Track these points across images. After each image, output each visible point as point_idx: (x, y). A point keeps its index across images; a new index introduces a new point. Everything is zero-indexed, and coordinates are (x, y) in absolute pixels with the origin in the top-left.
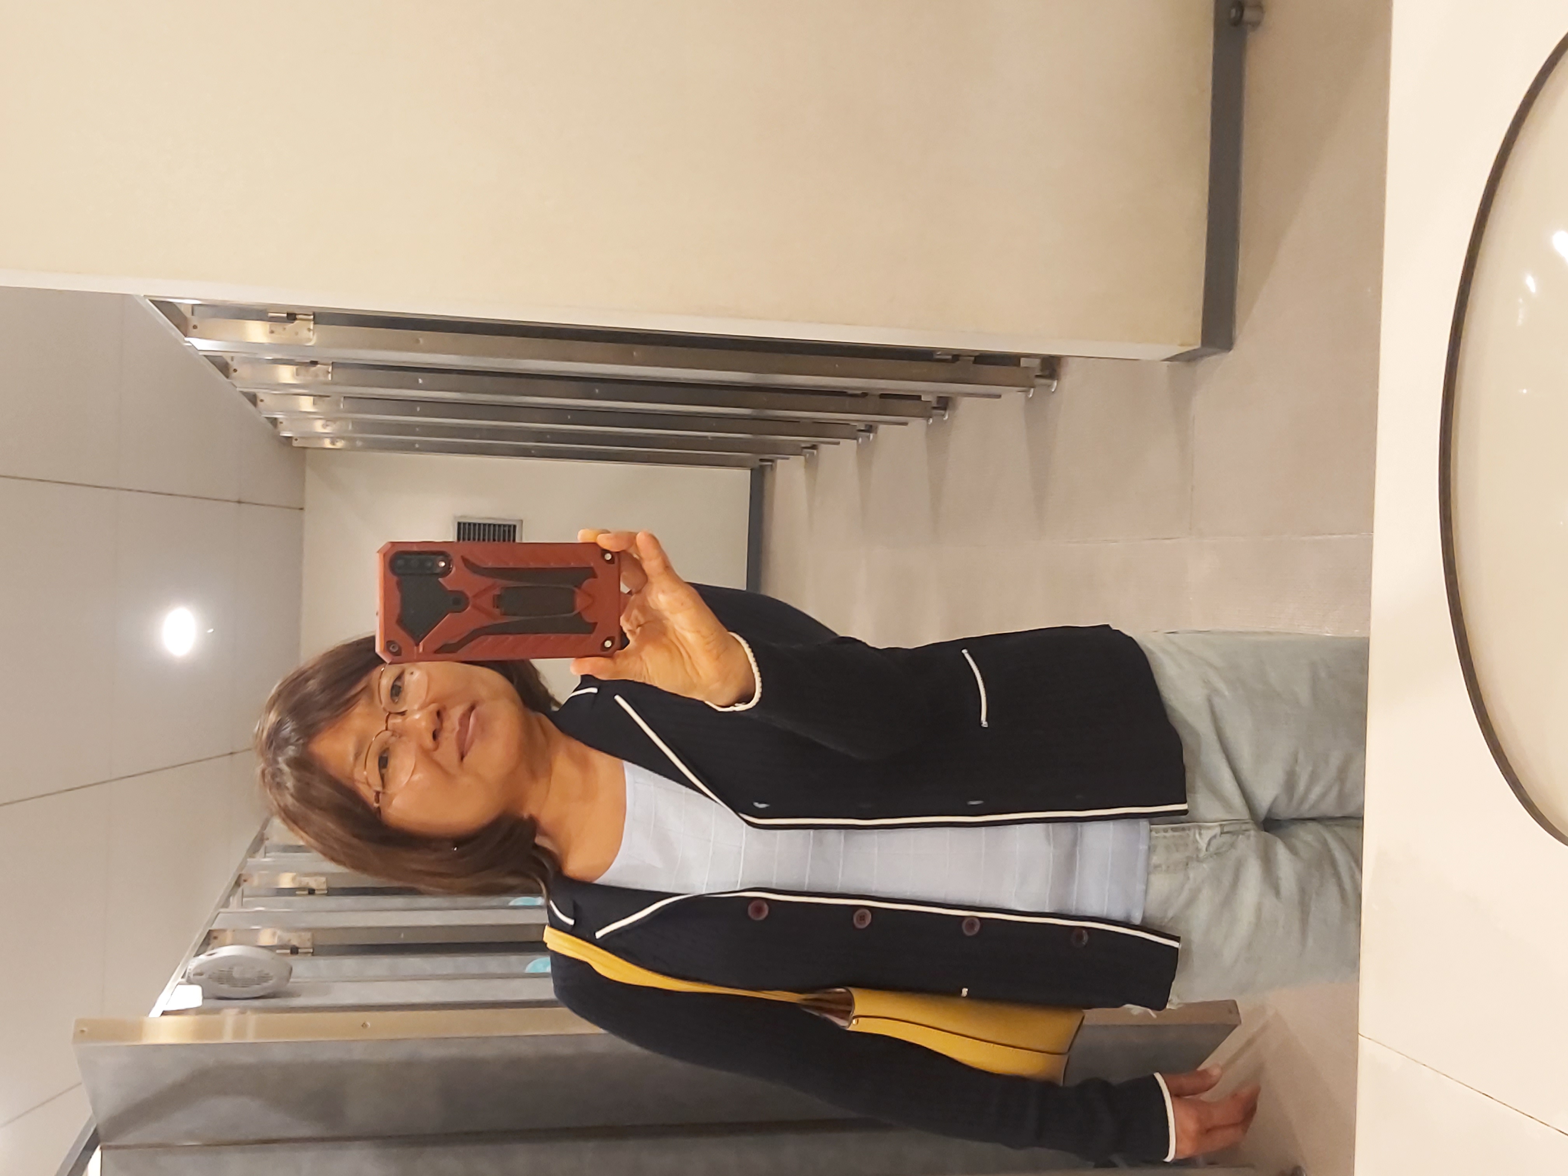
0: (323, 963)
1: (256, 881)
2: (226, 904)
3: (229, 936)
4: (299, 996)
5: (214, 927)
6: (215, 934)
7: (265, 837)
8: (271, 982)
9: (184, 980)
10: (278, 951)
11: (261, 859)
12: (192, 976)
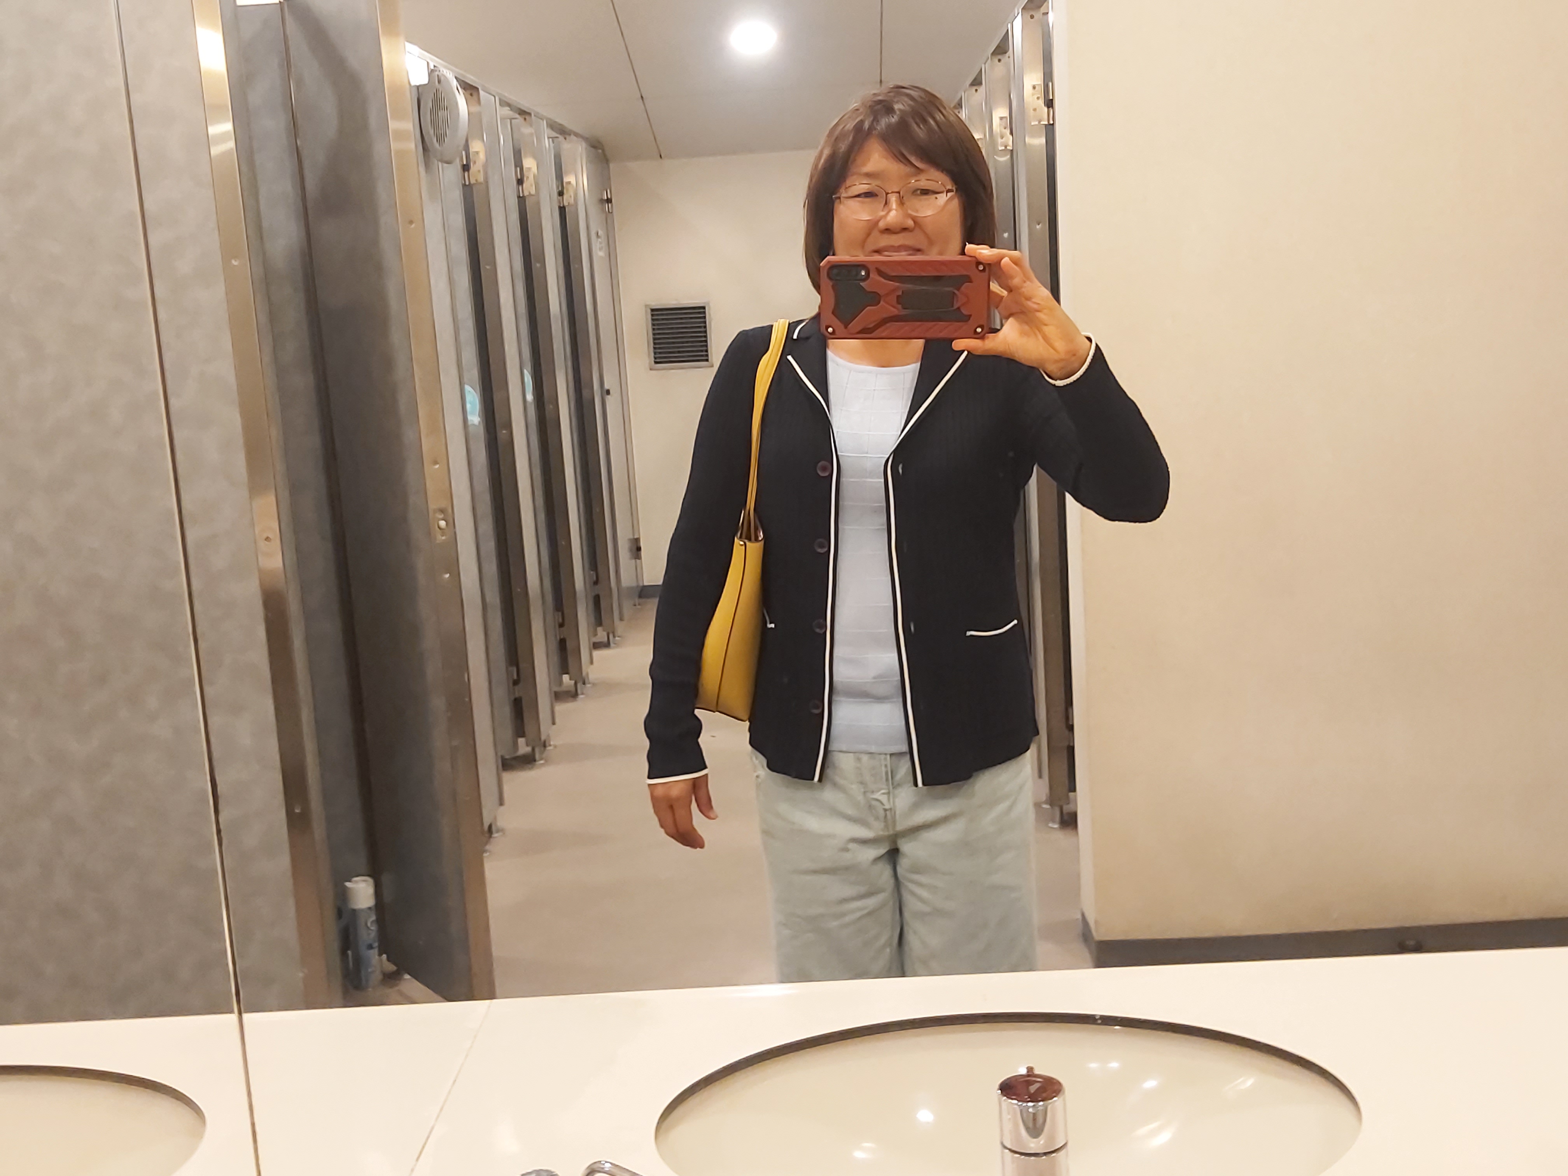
0: (456, 195)
1: (527, 130)
2: (504, 103)
3: (475, 109)
4: (426, 172)
5: (481, 92)
6: (475, 94)
7: (567, 137)
8: (437, 145)
9: (432, 68)
10: (464, 153)
11: (547, 132)
12: (437, 73)
